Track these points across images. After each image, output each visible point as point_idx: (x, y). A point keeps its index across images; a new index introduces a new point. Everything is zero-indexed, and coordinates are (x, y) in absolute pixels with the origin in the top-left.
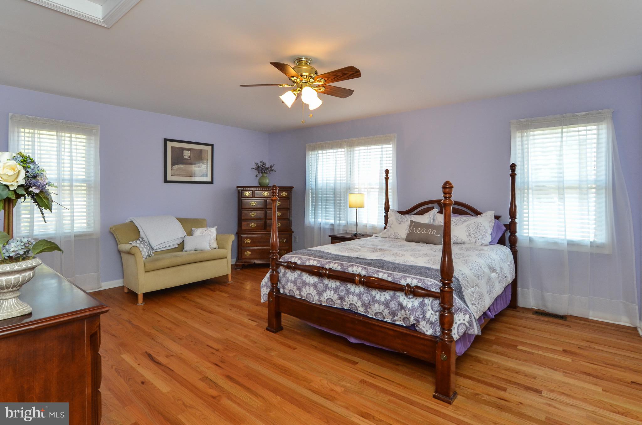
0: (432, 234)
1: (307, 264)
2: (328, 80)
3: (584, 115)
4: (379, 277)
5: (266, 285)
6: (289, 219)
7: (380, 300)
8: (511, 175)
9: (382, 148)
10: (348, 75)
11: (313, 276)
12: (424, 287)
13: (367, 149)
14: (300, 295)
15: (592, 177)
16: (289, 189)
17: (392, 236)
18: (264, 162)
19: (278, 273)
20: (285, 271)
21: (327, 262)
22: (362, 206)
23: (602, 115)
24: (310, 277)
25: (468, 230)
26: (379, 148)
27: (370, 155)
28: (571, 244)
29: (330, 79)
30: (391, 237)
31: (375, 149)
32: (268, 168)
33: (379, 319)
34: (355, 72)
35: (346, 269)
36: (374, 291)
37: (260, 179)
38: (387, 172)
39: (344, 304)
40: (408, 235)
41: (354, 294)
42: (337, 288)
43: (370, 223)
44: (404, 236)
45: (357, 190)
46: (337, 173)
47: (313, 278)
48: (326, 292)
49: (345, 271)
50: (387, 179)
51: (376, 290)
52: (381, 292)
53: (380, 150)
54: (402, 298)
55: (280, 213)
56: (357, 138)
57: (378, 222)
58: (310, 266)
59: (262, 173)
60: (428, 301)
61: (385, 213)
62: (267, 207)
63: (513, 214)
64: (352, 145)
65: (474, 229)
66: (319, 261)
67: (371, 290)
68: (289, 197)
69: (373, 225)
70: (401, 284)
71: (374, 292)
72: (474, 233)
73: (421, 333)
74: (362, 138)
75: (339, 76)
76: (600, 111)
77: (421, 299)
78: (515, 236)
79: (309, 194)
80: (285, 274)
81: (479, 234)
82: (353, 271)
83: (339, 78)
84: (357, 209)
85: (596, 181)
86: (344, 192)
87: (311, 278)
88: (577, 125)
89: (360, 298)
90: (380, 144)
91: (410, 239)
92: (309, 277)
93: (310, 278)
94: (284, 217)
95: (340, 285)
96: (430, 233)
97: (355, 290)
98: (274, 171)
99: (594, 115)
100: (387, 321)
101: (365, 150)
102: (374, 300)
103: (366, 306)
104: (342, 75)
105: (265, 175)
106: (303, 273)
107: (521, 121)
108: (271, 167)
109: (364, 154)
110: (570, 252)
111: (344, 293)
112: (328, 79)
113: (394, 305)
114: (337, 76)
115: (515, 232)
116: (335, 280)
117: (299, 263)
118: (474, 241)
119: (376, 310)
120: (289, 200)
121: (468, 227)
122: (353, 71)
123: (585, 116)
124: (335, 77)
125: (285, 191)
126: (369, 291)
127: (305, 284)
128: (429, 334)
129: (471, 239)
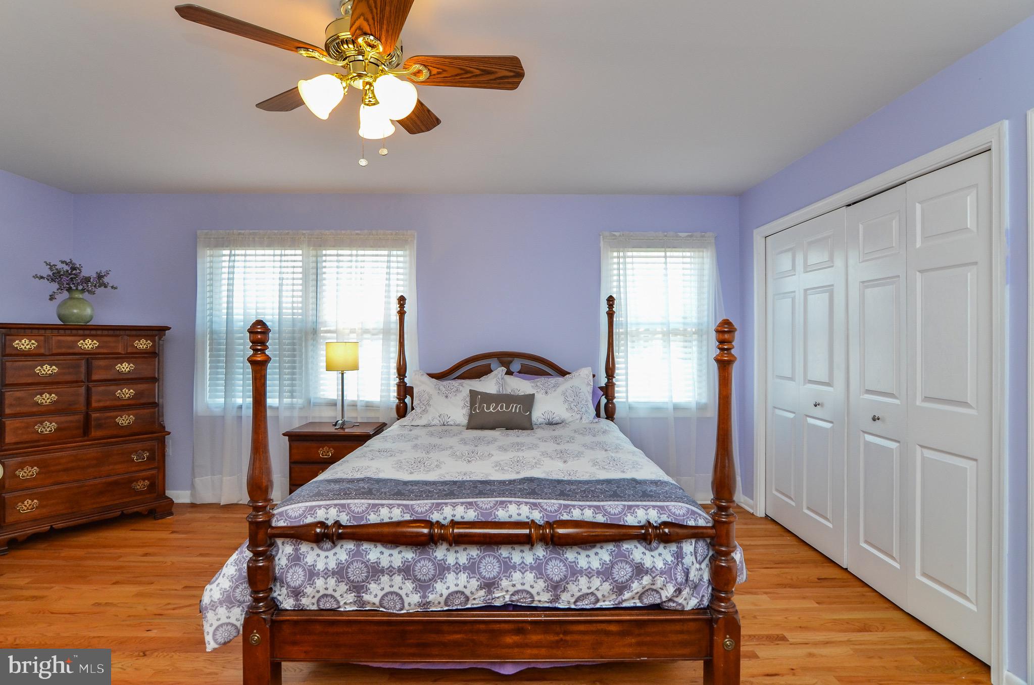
0: (517, 411)
1: (373, 518)
2: (439, 76)
3: (687, 236)
4: (575, 519)
5: (229, 600)
6: (155, 405)
7: (589, 567)
8: (608, 313)
9: (389, 256)
10: (492, 77)
11: (398, 546)
12: (673, 522)
13: (357, 255)
14: (359, 601)
15: (693, 318)
16: (157, 332)
17: (436, 422)
18: (74, 261)
19: (271, 559)
20: (296, 550)
21: (430, 505)
22: (356, 368)
23: (706, 239)
24: (391, 551)
25: (566, 401)
26: (381, 256)
27: (364, 267)
28: (676, 408)
29: (445, 75)
30: (433, 423)
31: (373, 256)
32: (87, 280)
33: (584, 607)
34: (512, 74)
35: (490, 514)
36: (569, 550)
37: (63, 303)
38: (402, 300)
39: (497, 595)
40: (471, 417)
41: (523, 568)
42: (474, 563)
43: (361, 399)
44: (465, 421)
45: (335, 335)
46: (284, 299)
47: (400, 552)
48: (443, 579)
49: (490, 520)
50: (402, 313)
51: (571, 548)
52: (586, 549)
53: (386, 258)
54: (637, 552)
55: (132, 391)
56: (333, 231)
57: (381, 397)
58: (382, 525)
59: (69, 290)
60: (688, 547)
61: (398, 379)
62: (95, 377)
63: (610, 372)
64: (320, 243)
65: (574, 398)
66: (406, 506)
67: (563, 551)
68: (157, 352)
69: (367, 402)
70: (627, 524)
71: (570, 555)
72: (575, 404)
73: (675, 612)
74: (343, 232)
75: (471, 72)
76: (703, 234)
77: (673, 547)
78: (613, 404)
79: (204, 343)
80: (296, 559)
81: (582, 406)
82: (510, 516)
83: (467, 78)
84: (343, 374)
85: (699, 324)
86: (300, 339)
87: (395, 552)
88: (681, 249)
89: (541, 574)
90: (384, 247)
91: (477, 422)
92: (387, 552)
93: (391, 555)
94: (143, 401)
95: (482, 555)
96: (513, 411)
97: (523, 558)
98: (109, 288)
99: (698, 239)
100: (604, 607)
101: (351, 255)
102: (574, 572)
103: (556, 587)
104: (478, 72)
105: (81, 296)
106: (366, 546)
107: (614, 235)
108: (100, 277)
109: (349, 264)
110: (676, 419)
111: (497, 569)
112: (439, 73)
113: (622, 572)
114: (467, 72)
115: (614, 397)
116: (463, 546)
117: (344, 519)
118: (579, 416)
119: (580, 590)
120: (157, 359)
121: (564, 394)
122: (511, 71)
123: (689, 238)
124: (459, 71)
125: (147, 337)
126: (559, 554)
127: (376, 571)
128: (690, 609)
129: (574, 414)
